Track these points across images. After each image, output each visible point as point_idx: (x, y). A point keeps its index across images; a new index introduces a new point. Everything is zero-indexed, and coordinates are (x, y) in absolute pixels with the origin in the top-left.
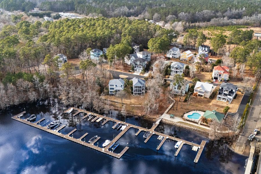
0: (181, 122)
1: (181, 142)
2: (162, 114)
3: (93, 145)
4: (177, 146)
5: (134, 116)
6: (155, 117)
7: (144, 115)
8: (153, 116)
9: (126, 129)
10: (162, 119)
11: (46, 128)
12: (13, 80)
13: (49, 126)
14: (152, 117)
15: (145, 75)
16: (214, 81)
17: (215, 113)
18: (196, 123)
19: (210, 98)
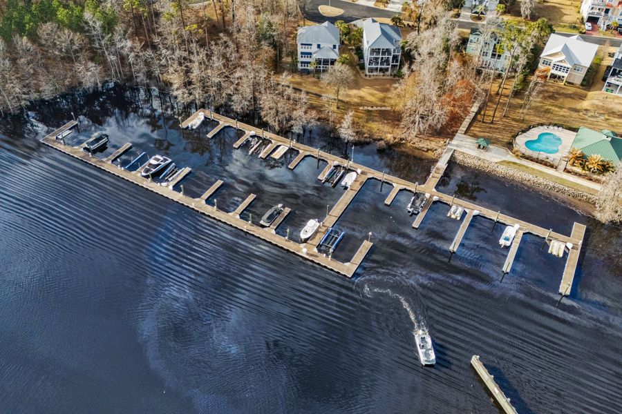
0: (509, 162)
1: (517, 226)
2: (452, 136)
3: (274, 232)
4: (507, 239)
5: (375, 140)
6: (433, 145)
7: (401, 139)
8: (428, 142)
9: (358, 183)
10: (455, 150)
11: (139, 175)
12: (27, 25)
13: (147, 171)
14: (424, 145)
15: (389, 5)
16: (587, 27)
17: (610, 139)
18: (552, 166)
19: (582, 85)
